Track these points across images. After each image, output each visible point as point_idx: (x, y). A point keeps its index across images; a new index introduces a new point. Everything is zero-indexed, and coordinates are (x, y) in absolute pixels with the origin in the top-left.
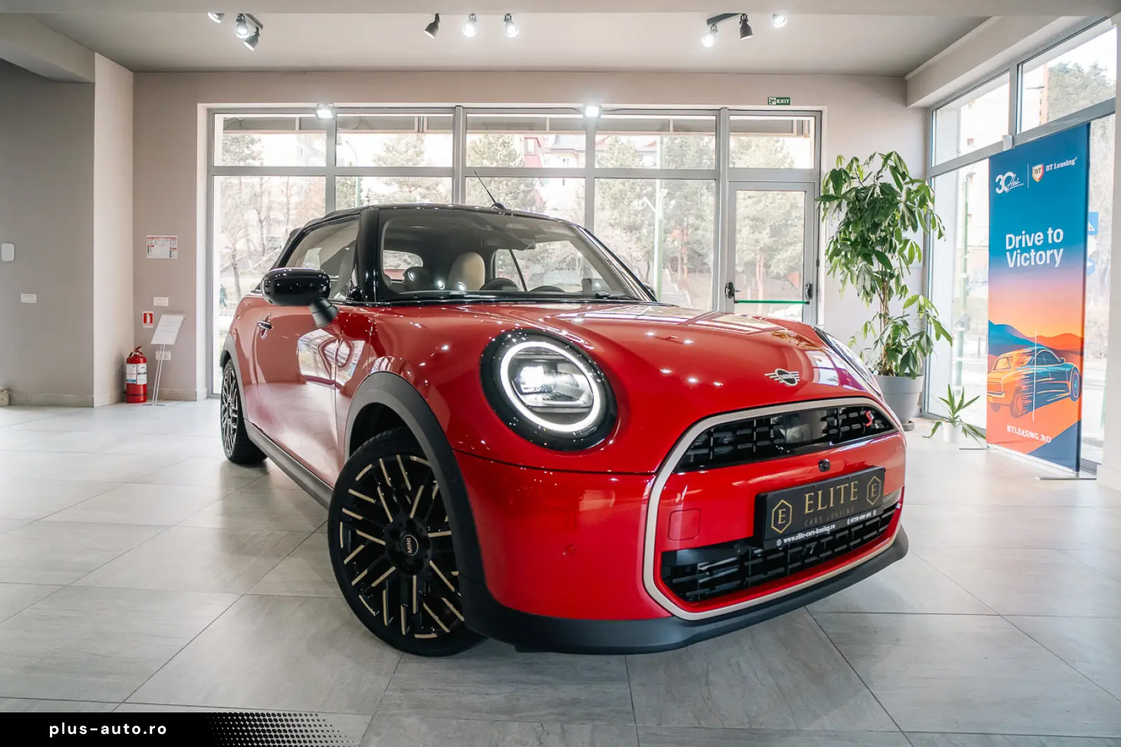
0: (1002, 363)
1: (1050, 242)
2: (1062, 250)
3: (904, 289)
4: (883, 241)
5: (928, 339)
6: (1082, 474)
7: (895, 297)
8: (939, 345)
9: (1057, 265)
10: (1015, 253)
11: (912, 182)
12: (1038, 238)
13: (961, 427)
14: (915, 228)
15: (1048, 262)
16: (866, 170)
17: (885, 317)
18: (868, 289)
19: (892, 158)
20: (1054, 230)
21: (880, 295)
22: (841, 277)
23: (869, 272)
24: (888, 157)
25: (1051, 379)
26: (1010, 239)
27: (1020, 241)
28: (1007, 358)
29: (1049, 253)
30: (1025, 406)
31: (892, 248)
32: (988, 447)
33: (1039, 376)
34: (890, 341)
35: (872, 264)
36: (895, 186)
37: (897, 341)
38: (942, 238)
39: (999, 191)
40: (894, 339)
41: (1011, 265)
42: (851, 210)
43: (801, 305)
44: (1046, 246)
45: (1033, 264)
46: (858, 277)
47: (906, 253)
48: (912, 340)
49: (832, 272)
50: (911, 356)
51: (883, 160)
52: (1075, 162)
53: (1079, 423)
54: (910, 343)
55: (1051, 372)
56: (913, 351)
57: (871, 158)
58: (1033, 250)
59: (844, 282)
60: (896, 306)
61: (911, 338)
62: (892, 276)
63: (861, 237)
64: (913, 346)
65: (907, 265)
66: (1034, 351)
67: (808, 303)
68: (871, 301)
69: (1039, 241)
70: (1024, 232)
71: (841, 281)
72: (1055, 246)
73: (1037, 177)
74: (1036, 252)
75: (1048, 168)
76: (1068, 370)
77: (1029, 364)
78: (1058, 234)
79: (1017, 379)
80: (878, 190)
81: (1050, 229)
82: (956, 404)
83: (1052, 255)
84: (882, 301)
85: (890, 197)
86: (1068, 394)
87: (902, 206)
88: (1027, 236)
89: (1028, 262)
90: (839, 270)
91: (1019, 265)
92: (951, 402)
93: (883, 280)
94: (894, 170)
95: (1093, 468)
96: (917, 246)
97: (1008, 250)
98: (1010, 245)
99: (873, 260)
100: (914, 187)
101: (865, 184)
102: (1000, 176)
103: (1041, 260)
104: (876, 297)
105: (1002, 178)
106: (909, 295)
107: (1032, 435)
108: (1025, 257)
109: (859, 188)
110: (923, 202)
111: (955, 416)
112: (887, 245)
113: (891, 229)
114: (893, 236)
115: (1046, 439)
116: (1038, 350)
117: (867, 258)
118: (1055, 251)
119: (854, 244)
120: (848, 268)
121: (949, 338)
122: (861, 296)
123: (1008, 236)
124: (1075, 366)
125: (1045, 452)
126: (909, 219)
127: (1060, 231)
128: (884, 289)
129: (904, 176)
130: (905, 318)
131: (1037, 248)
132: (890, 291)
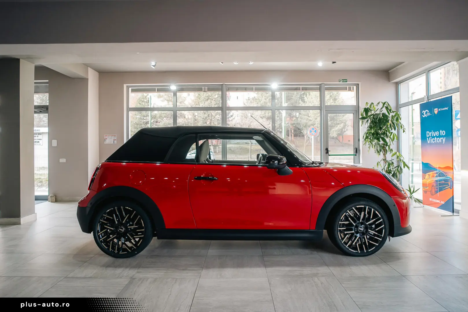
0: (427, 176)
1: (441, 135)
2: (445, 138)
3: (392, 150)
4: (384, 133)
5: (401, 168)
6: (455, 214)
7: (388, 153)
8: (405, 170)
9: (444, 143)
10: (430, 138)
11: (393, 112)
12: (437, 133)
13: (414, 199)
14: (395, 129)
15: (441, 142)
16: (376, 108)
17: (385, 160)
18: (379, 150)
19: (386, 104)
20: (442, 131)
21: (383, 152)
22: (369, 146)
23: (379, 144)
24: (384, 104)
25: (443, 182)
26: (428, 133)
27: (431, 134)
28: (429, 175)
29: (441, 138)
30: (435, 191)
31: (387, 136)
32: (424, 206)
33: (439, 181)
34: (387, 169)
35: (380, 141)
36: (387, 114)
37: (389, 169)
38: (405, 132)
39: (424, 116)
40: (389, 168)
41: (429, 142)
42: (372, 122)
43: (353, 156)
44: (440, 136)
45: (436, 142)
46: (375, 146)
47: (392, 137)
48: (395, 169)
49: (365, 144)
50: (395, 175)
51: (382, 104)
52: (448, 108)
53: (453, 196)
54: (394, 169)
55: (443, 180)
56: (396, 172)
57: (378, 103)
58: (436, 138)
59: (369, 148)
60: (389, 157)
61: (395, 168)
62: (387, 145)
63: (376, 132)
64: (395, 170)
65: (392, 141)
66: (437, 172)
67: (356, 155)
68: (380, 154)
69: (437, 134)
70: (432, 131)
71: (369, 147)
72: (442, 136)
73: (436, 112)
74: (437, 138)
75: (439, 110)
76: (449, 179)
77: (436, 177)
78: (444, 132)
79: (433, 182)
80: (381, 115)
81: (441, 130)
82: (412, 192)
83: (442, 139)
84: (384, 155)
85: (386, 118)
86: (449, 187)
87: (390, 121)
88: (434, 132)
89: (434, 141)
90: (367, 143)
91: (431, 142)
92: (410, 191)
93: (384, 147)
94: (387, 108)
95: (458, 212)
96: (395, 134)
97: (427, 137)
98: (428, 135)
99: (380, 140)
100: (394, 114)
101: (376, 113)
102: (423, 111)
103: (438, 141)
104: (381, 153)
105: (424, 112)
106: (394, 152)
107: (438, 201)
108: (433, 140)
109: (374, 114)
110: (397, 120)
111: (412, 196)
112: (385, 135)
113: (386, 129)
114: (387, 132)
115: (443, 203)
116: (439, 172)
117: (378, 139)
118: (443, 138)
119: (373, 134)
120: (371, 143)
121: (408, 168)
122: (376, 153)
123: (427, 132)
124: (451, 177)
125: (442, 207)
126: (393, 126)
127: (444, 131)
128: (384, 150)
129: (390, 110)
130: (392, 161)
131: (437, 137)
132: (387, 151)
